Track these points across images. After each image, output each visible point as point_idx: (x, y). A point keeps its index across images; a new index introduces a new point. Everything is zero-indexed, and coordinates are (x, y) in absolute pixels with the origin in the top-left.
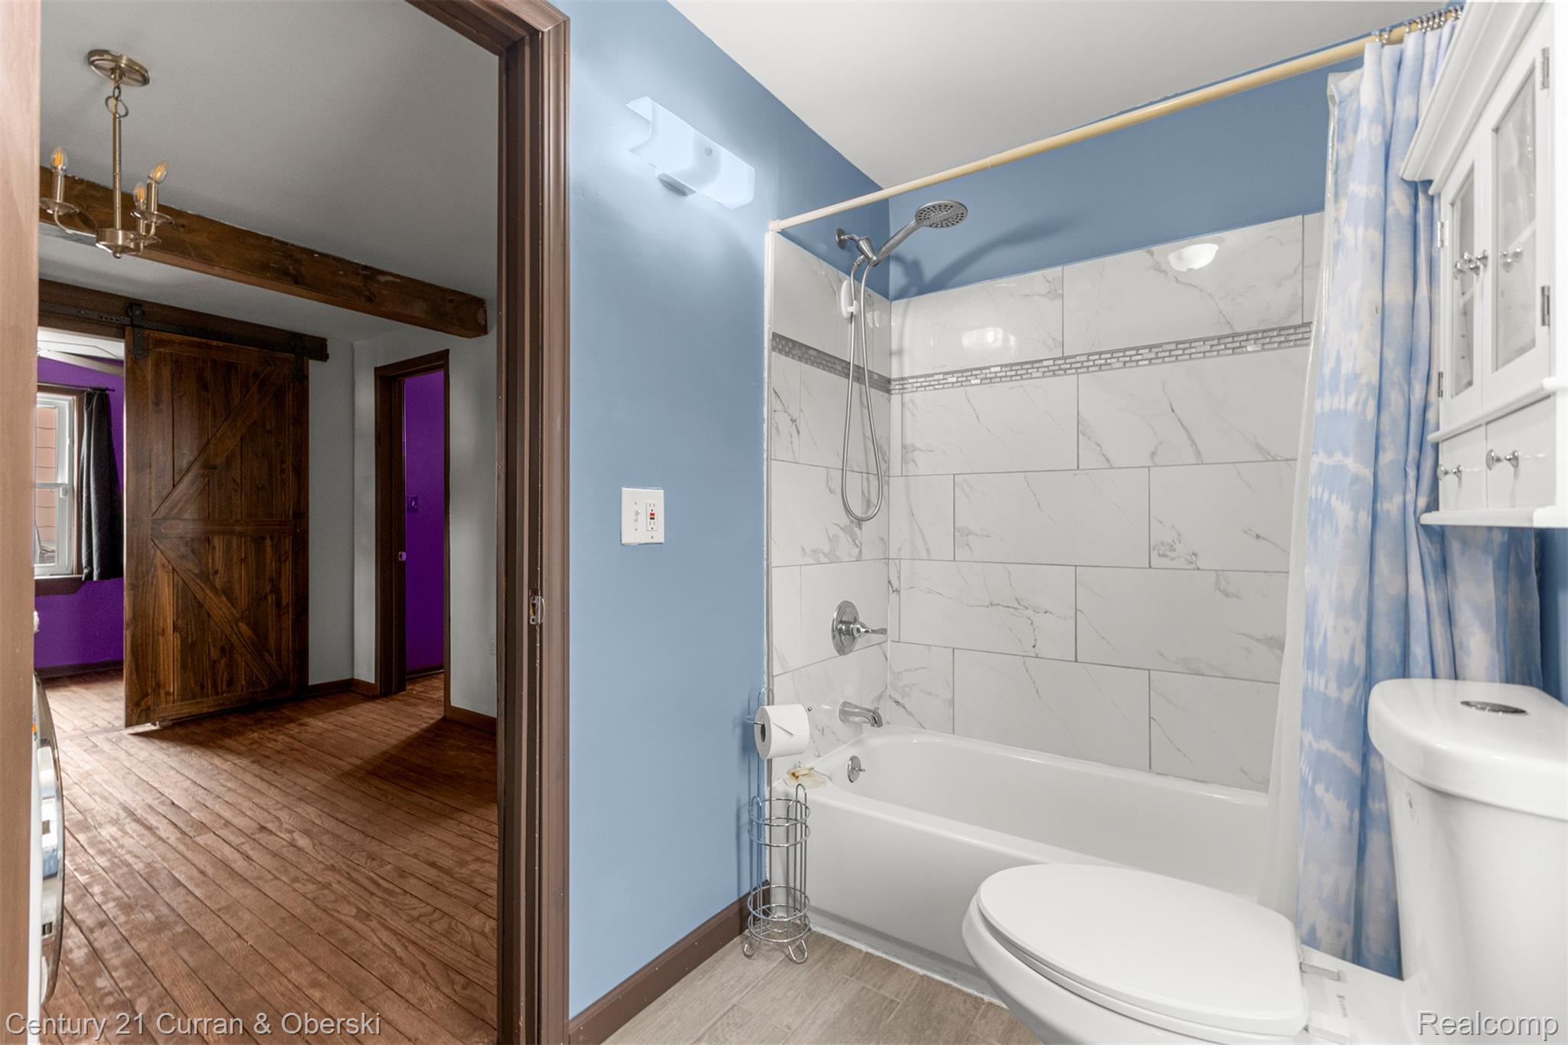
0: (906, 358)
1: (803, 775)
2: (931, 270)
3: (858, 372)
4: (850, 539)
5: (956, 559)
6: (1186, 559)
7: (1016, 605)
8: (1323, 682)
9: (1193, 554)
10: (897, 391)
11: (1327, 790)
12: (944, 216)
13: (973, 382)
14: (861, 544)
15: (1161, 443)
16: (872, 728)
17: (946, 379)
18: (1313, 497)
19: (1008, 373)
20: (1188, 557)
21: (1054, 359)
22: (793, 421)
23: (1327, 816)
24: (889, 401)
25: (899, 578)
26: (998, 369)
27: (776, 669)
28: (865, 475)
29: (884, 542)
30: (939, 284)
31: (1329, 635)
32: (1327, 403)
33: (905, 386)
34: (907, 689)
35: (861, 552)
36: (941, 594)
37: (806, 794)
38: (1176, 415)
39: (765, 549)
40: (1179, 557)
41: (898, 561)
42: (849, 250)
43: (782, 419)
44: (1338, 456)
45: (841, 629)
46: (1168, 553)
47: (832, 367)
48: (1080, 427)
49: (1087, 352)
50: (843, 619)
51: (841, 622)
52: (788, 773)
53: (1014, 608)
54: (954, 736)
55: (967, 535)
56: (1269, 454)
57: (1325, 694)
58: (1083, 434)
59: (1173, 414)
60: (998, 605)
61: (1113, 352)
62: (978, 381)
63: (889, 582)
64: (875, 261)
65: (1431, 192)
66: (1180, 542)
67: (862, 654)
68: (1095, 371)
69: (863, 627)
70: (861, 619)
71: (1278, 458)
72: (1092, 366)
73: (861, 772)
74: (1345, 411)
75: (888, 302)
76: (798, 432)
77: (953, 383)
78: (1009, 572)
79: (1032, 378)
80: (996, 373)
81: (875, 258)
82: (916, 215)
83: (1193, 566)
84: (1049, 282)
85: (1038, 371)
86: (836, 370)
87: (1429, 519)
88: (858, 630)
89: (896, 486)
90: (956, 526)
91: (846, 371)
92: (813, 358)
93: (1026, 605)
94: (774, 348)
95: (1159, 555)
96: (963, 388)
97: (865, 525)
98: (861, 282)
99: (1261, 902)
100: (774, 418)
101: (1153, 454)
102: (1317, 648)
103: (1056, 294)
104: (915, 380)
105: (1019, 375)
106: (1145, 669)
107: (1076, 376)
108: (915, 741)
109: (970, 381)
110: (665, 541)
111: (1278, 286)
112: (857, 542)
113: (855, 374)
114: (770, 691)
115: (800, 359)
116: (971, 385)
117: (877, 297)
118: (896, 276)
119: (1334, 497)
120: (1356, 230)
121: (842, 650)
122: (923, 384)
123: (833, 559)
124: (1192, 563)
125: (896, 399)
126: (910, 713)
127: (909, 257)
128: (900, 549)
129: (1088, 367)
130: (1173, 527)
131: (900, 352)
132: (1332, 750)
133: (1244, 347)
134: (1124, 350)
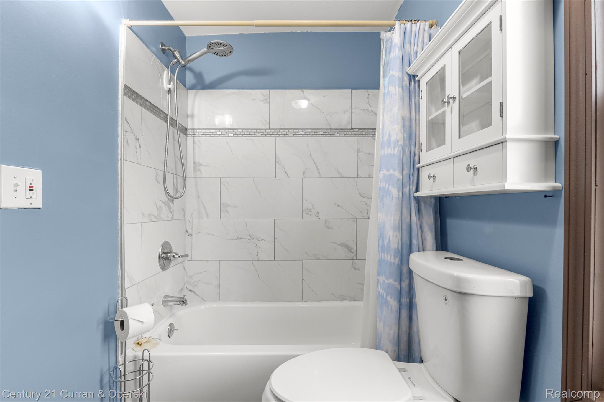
0: (196, 119)
1: (144, 343)
2: (208, 79)
3: (172, 121)
4: (168, 209)
5: (221, 218)
6: (315, 215)
7: (249, 238)
8: (389, 257)
9: (318, 213)
10: (191, 135)
11: (391, 298)
12: (222, 49)
13: (230, 135)
14: (173, 211)
15: (307, 169)
16: (182, 306)
17: (216, 132)
18: (381, 187)
19: (246, 133)
20: (316, 214)
21: (266, 129)
22: (137, 139)
23: (391, 307)
24: (186, 140)
25: (192, 228)
26: (241, 130)
27: (127, 284)
28: (175, 175)
29: (184, 211)
30: (213, 86)
31: (391, 238)
32: (386, 151)
33: (195, 133)
34: (196, 283)
35: (173, 215)
36: (214, 235)
37: (150, 354)
38: (312, 158)
39: (119, 213)
40: (313, 214)
41: (191, 220)
42: (167, 56)
43: (130, 137)
44: (391, 171)
45: (163, 257)
46: (309, 213)
47: (158, 115)
48: (276, 160)
49: (279, 128)
50: (165, 252)
51: (164, 253)
52: (134, 344)
53: (248, 239)
54: (220, 302)
55: (227, 206)
56: (342, 175)
57: (390, 262)
58: (277, 163)
59: (311, 157)
60: (241, 238)
61: (289, 129)
62: (232, 135)
63: (186, 231)
64: (183, 64)
65: (417, 79)
66: (313, 208)
67: (174, 268)
68: (282, 137)
69: (176, 255)
70: (173, 251)
71: (344, 177)
72: (281, 134)
73: (175, 331)
74: (394, 154)
75: (185, 90)
76: (140, 147)
77: (220, 134)
78: (246, 223)
79: (256, 136)
80: (240, 132)
81: (183, 62)
82: (209, 44)
83: (317, 218)
84: (264, 95)
85: (259, 134)
86: (161, 117)
87: (417, 195)
88: (173, 256)
89: (190, 182)
90: (221, 202)
91: (166, 119)
92: (148, 107)
93: (253, 237)
94: (125, 94)
95: (306, 213)
96: (225, 137)
97: (176, 201)
98: (174, 75)
99: (363, 346)
100: (125, 136)
101: (304, 173)
102: (386, 244)
103: (267, 101)
104: (200, 131)
105: (251, 134)
106: (301, 260)
107: (275, 138)
108: (203, 308)
109: (228, 134)
110: (43, 207)
111: (344, 114)
112: (171, 210)
113: (170, 122)
114: (124, 298)
115: (141, 105)
116: (229, 136)
117: (181, 85)
118: (190, 78)
119: (390, 187)
120: (395, 88)
121: (164, 268)
122: (205, 133)
123: (159, 219)
124: (317, 216)
125: (190, 139)
126: (198, 295)
127: (197, 70)
128: (192, 214)
129: (279, 134)
130: (311, 202)
131: (192, 116)
132: (393, 282)
133: (334, 134)
134: (294, 129)
